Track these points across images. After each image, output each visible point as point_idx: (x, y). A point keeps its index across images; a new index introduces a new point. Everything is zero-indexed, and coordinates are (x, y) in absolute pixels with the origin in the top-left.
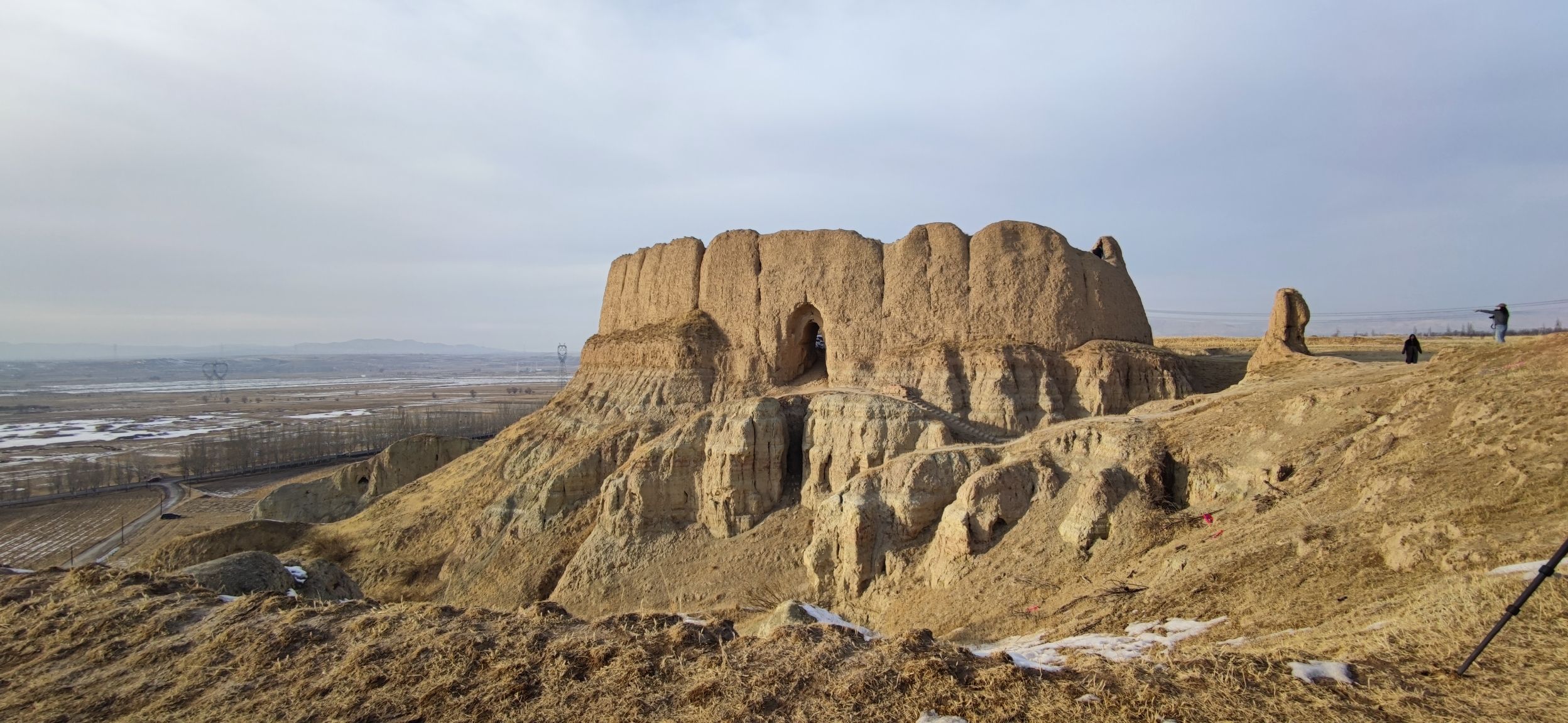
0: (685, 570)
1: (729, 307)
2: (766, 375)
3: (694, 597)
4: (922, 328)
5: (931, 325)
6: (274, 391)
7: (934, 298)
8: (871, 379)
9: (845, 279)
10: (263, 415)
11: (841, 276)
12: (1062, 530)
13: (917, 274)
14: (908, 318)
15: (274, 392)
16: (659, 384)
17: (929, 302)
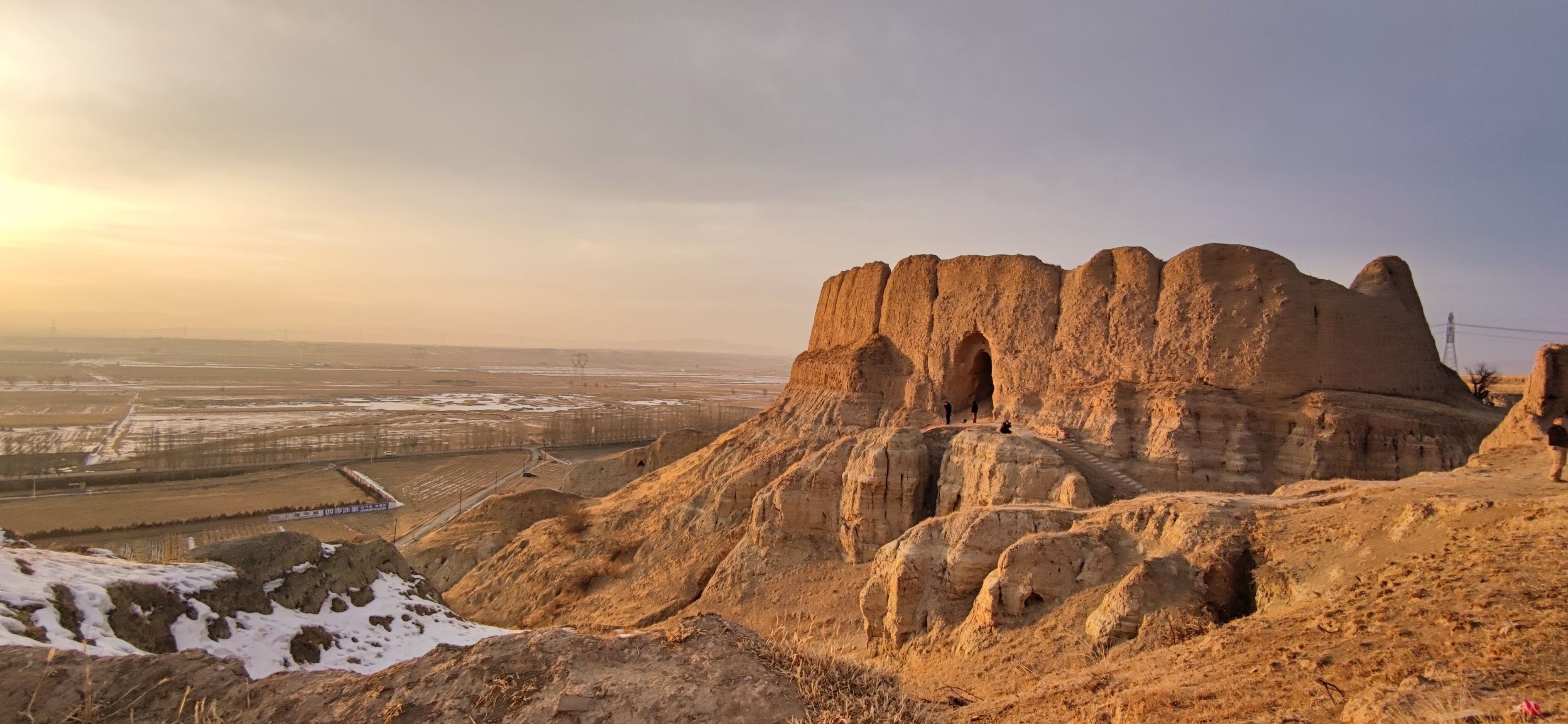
0: (810, 589)
1: (904, 333)
2: (931, 403)
3: (809, 618)
4: (1096, 364)
5: (1106, 361)
6: (619, 379)
7: (1112, 332)
8: (1033, 417)
9: (1017, 307)
10: (606, 399)
11: (1013, 305)
12: (1090, 619)
13: (1096, 305)
14: (1081, 353)
15: (617, 381)
16: (831, 404)
17: (1107, 336)
